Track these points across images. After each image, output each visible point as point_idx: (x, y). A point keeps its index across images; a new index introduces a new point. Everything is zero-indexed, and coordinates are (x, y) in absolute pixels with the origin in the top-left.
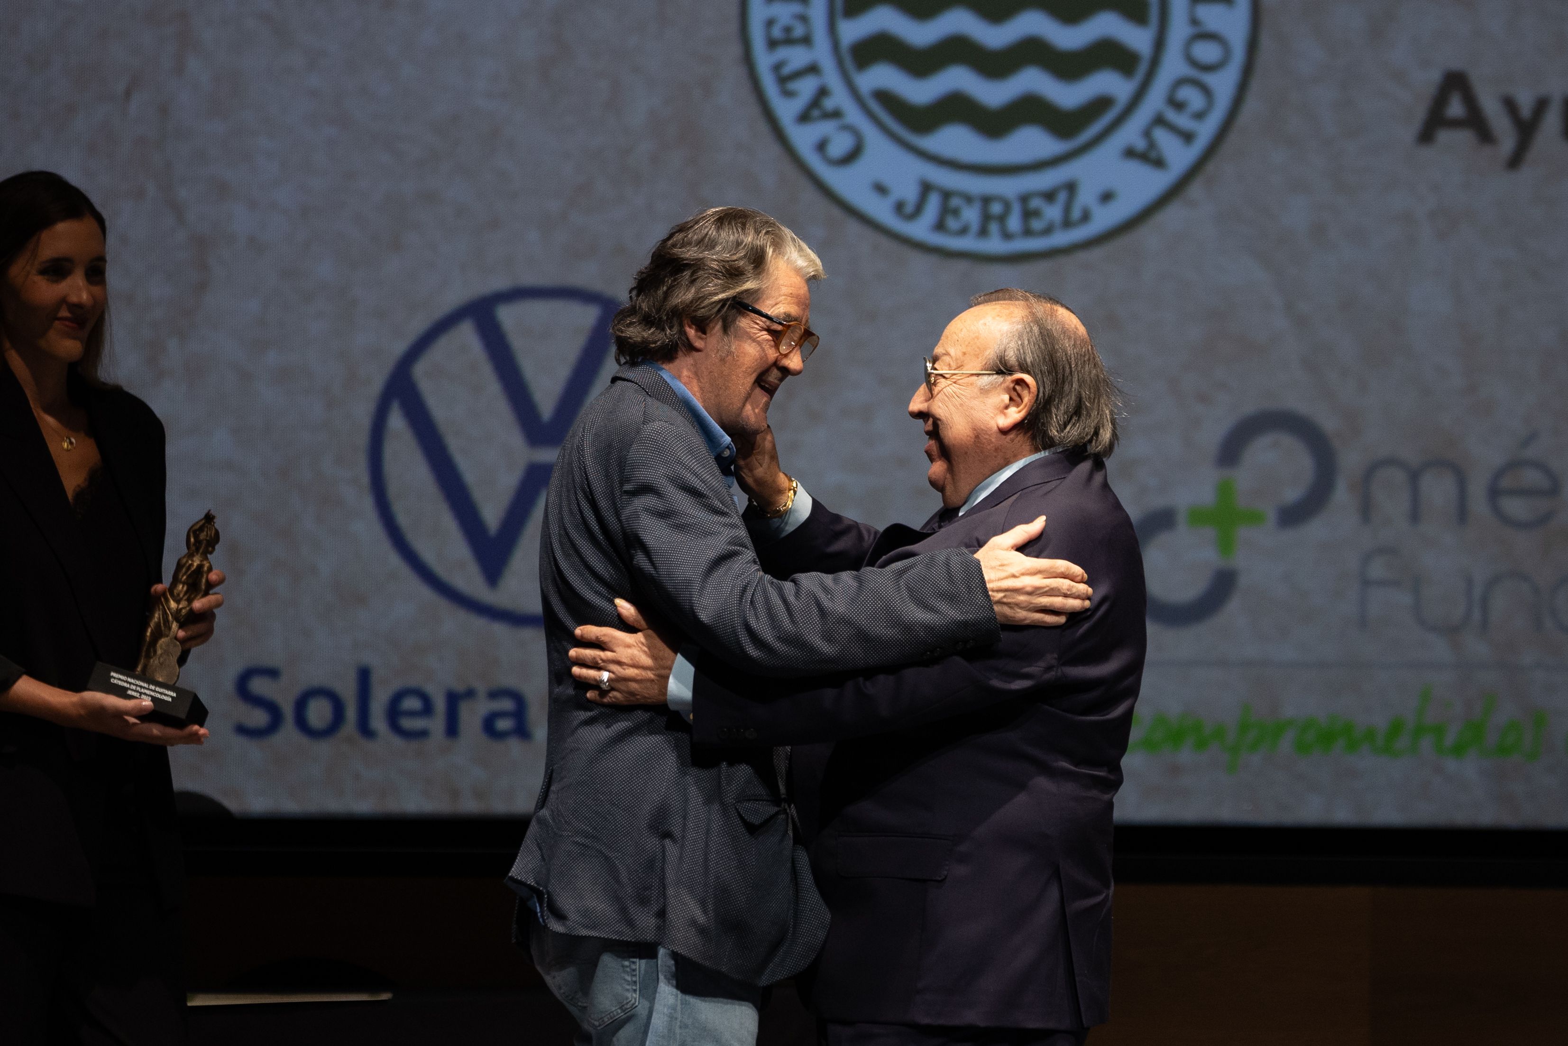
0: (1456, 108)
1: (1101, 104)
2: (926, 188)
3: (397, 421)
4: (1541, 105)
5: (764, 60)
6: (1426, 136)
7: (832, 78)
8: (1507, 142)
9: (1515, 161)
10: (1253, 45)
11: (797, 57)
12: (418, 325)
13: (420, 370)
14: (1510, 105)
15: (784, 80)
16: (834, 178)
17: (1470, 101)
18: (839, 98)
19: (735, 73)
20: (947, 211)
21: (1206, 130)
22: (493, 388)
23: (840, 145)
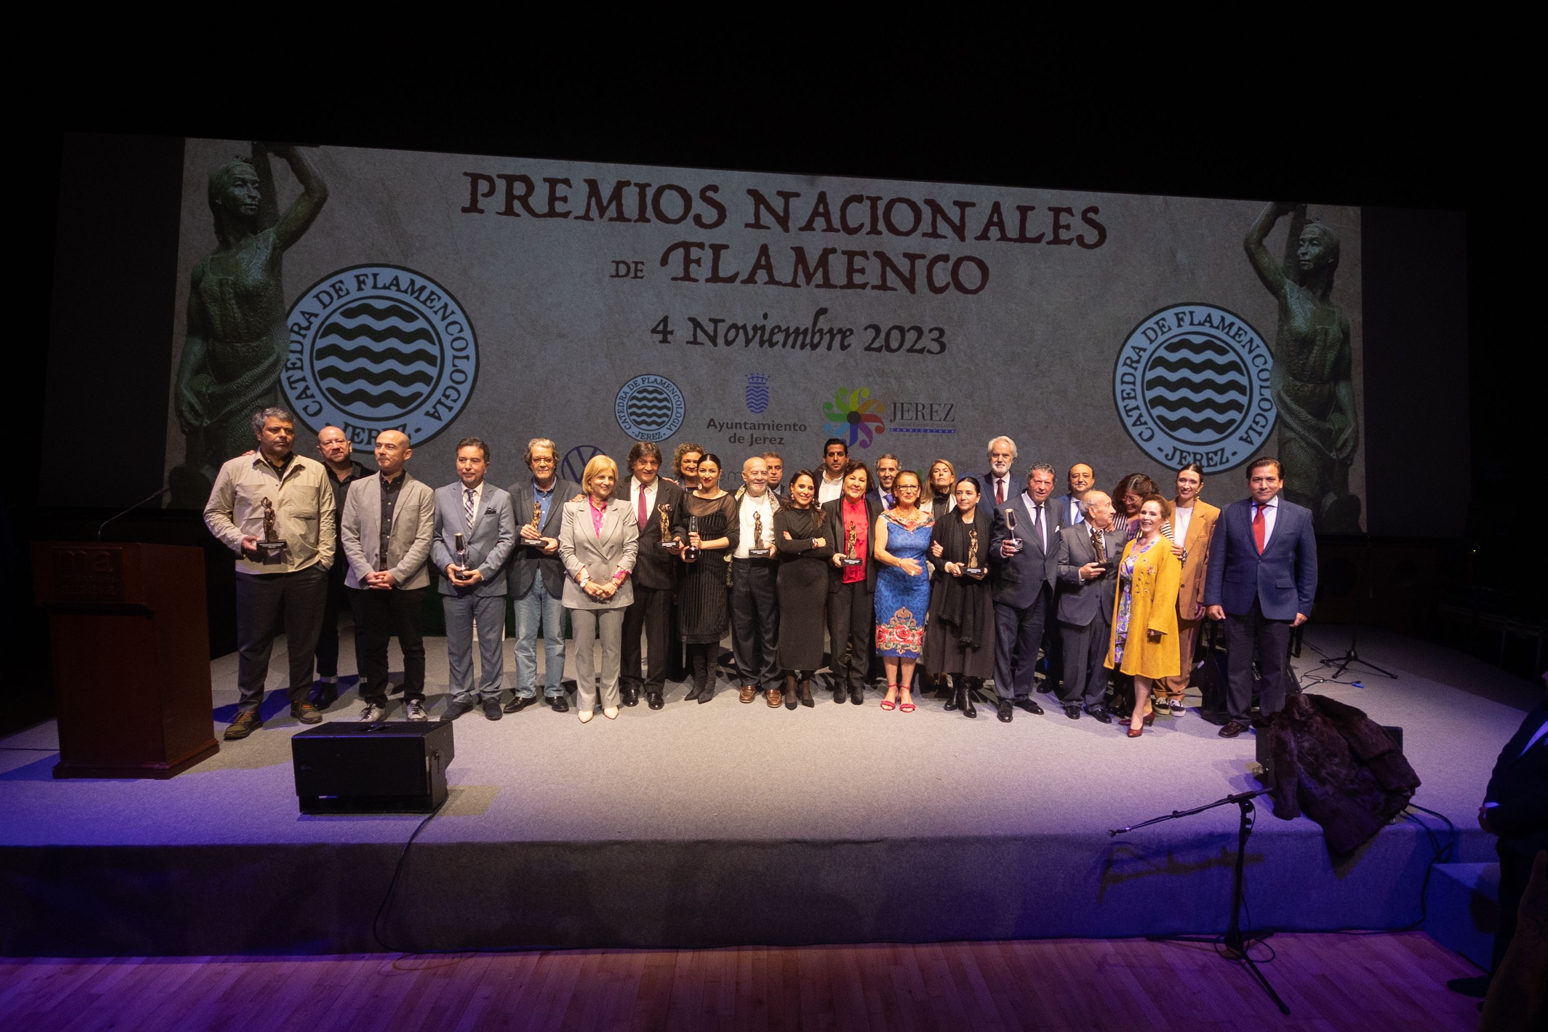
0: (712, 424)
1: (664, 422)
2: (640, 433)
3: (565, 463)
4: (724, 423)
5: (617, 415)
6: (708, 427)
7: (627, 417)
8: (719, 429)
9: (720, 431)
10: (685, 414)
11: (622, 414)
12: (569, 450)
13: (569, 456)
14: (719, 423)
15: (620, 418)
16: (626, 431)
17: (714, 422)
18: (628, 420)
19: (613, 417)
20: (642, 436)
21: (678, 426)
22: (579, 459)
23: (628, 427)
